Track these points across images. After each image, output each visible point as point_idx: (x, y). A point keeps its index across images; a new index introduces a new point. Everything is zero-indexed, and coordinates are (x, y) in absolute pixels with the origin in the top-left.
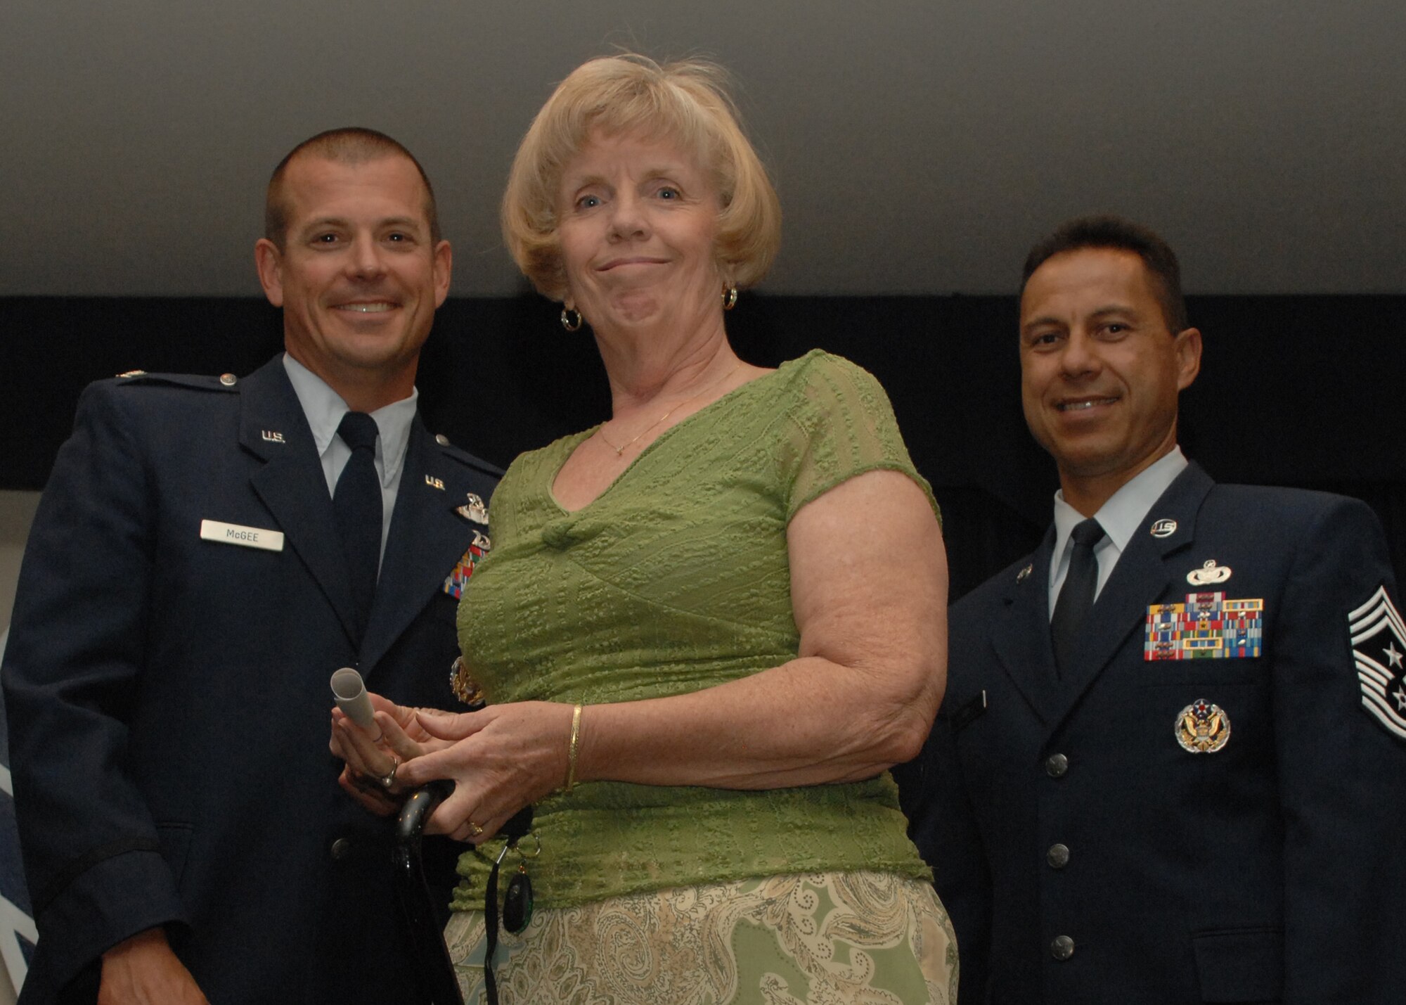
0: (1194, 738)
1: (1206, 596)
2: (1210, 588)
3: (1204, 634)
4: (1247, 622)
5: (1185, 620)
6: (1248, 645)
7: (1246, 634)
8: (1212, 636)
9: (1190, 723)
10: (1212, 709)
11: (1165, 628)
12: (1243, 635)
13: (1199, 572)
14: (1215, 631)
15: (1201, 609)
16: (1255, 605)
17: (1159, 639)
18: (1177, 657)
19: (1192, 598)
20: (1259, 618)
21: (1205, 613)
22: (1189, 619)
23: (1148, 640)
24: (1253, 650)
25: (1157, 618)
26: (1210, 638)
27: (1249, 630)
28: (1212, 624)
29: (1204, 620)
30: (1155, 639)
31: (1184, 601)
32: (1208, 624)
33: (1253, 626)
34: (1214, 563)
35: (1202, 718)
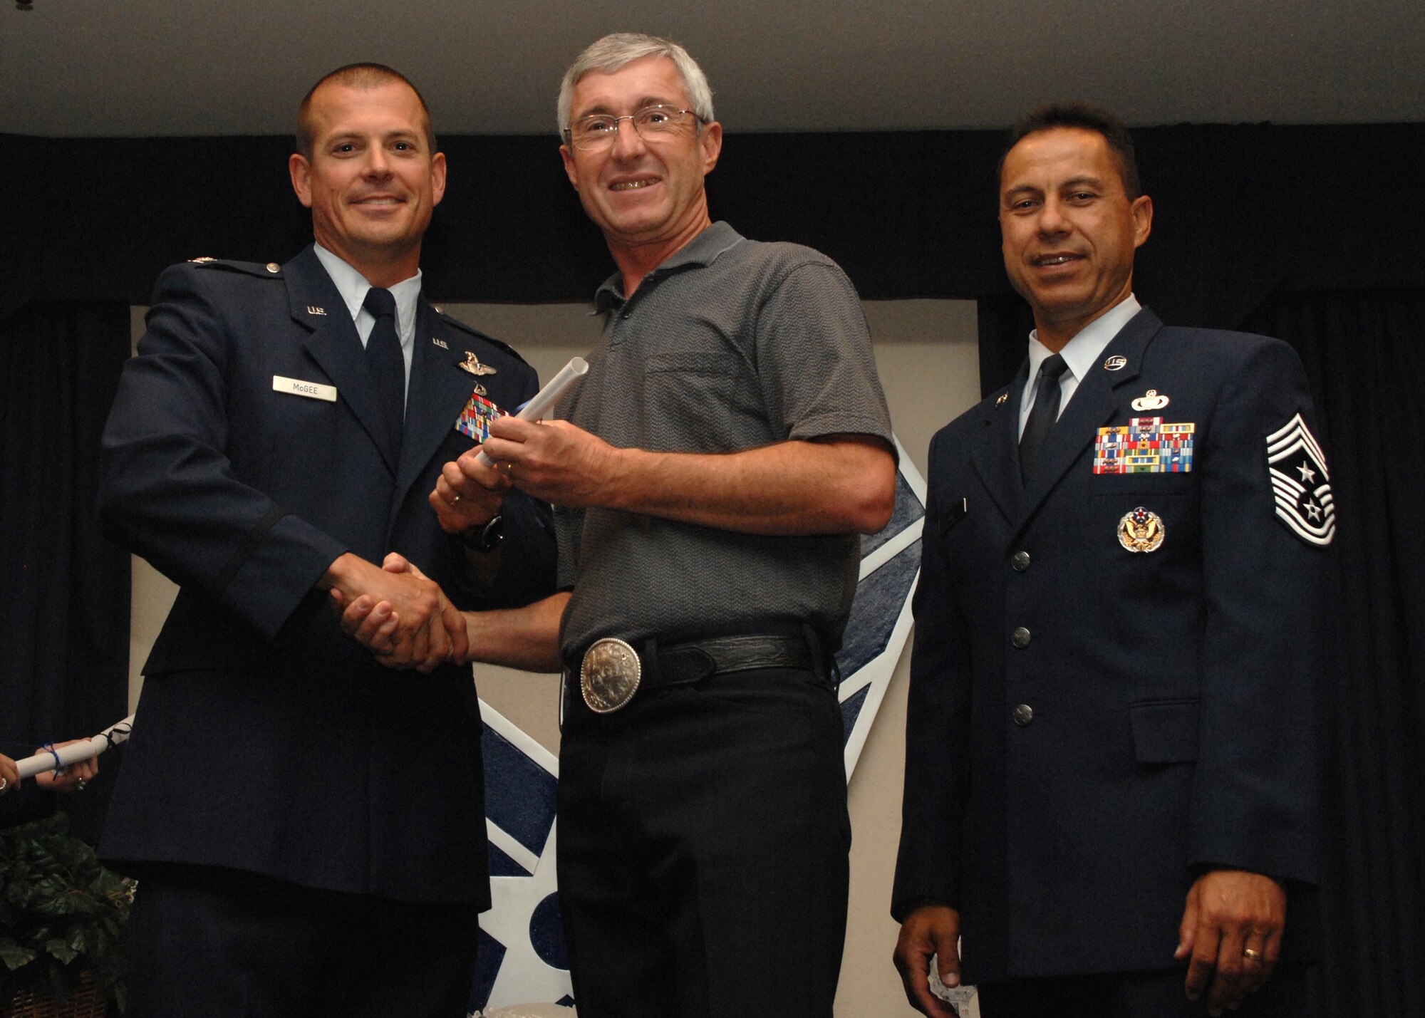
0: (1134, 540)
1: (1147, 420)
2: (1150, 413)
3: (1144, 452)
4: (1180, 442)
5: (1128, 440)
6: (1181, 462)
7: (1179, 453)
8: (1151, 454)
9: (1130, 527)
10: (1149, 516)
11: (1112, 447)
12: (1177, 453)
13: (1142, 400)
14: (1153, 450)
15: (1142, 431)
16: (1188, 427)
17: (1106, 456)
18: (1121, 472)
19: (1135, 422)
20: (1191, 438)
21: (1145, 434)
22: (1131, 440)
23: (1097, 457)
24: (1184, 467)
25: (1105, 439)
26: (1149, 456)
27: (1182, 449)
28: (1151, 444)
29: (1144, 440)
30: (1103, 456)
31: (1128, 424)
32: (1148, 443)
33: (1186, 446)
34: (1155, 392)
35: (1141, 523)
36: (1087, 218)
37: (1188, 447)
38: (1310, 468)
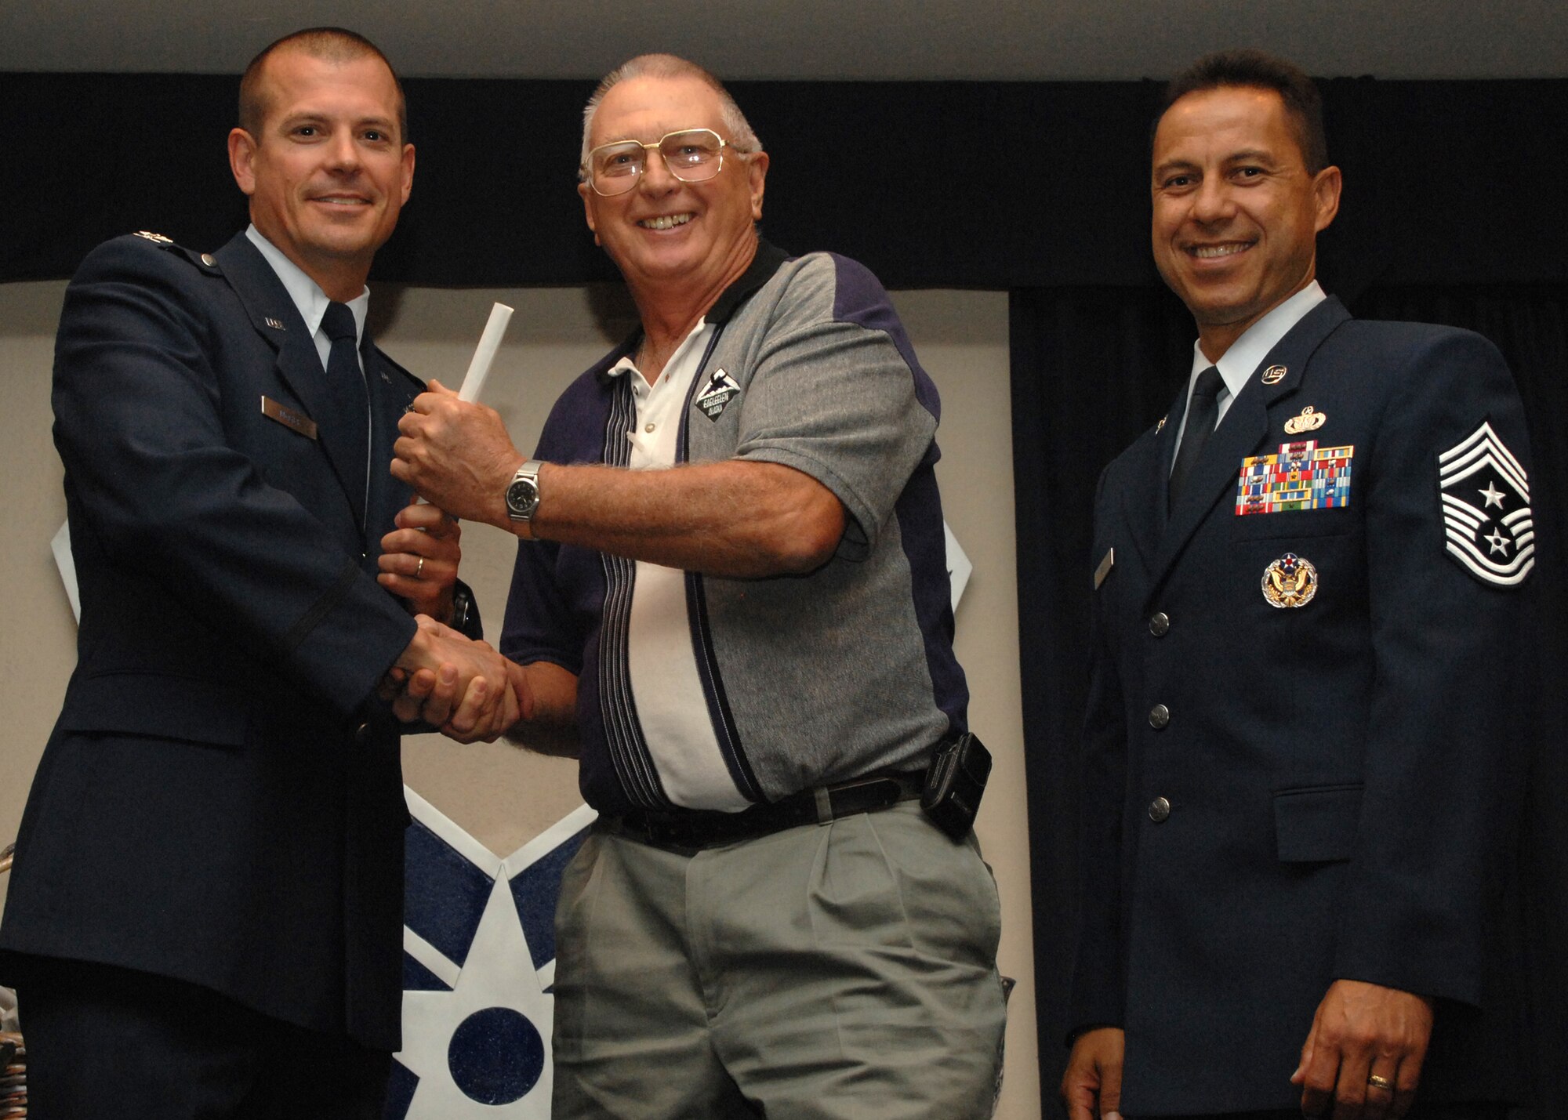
0: (1281, 593)
1: (1299, 445)
2: (1303, 436)
3: (1293, 485)
4: (1337, 470)
5: (1277, 472)
6: (1337, 495)
7: (1335, 483)
8: (1302, 487)
9: (1276, 578)
10: (1299, 562)
11: (1259, 481)
12: (1332, 484)
13: (1296, 419)
14: (1305, 481)
16: (1345, 451)
17: (1251, 493)
18: (1267, 511)
19: (1286, 448)
20: (1349, 466)
21: (1296, 463)
22: (1280, 471)
23: (1240, 495)
24: (1340, 501)
25: (1251, 471)
26: (1299, 489)
27: (1338, 479)
28: (1302, 475)
29: (1295, 470)
30: (1247, 493)
31: (1276, 451)
32: (1298, 474)
33: (1343, 475)
34: (1310, 409)
35: (1289, 572)
37: (1345, 476)
38: (1498, 489)
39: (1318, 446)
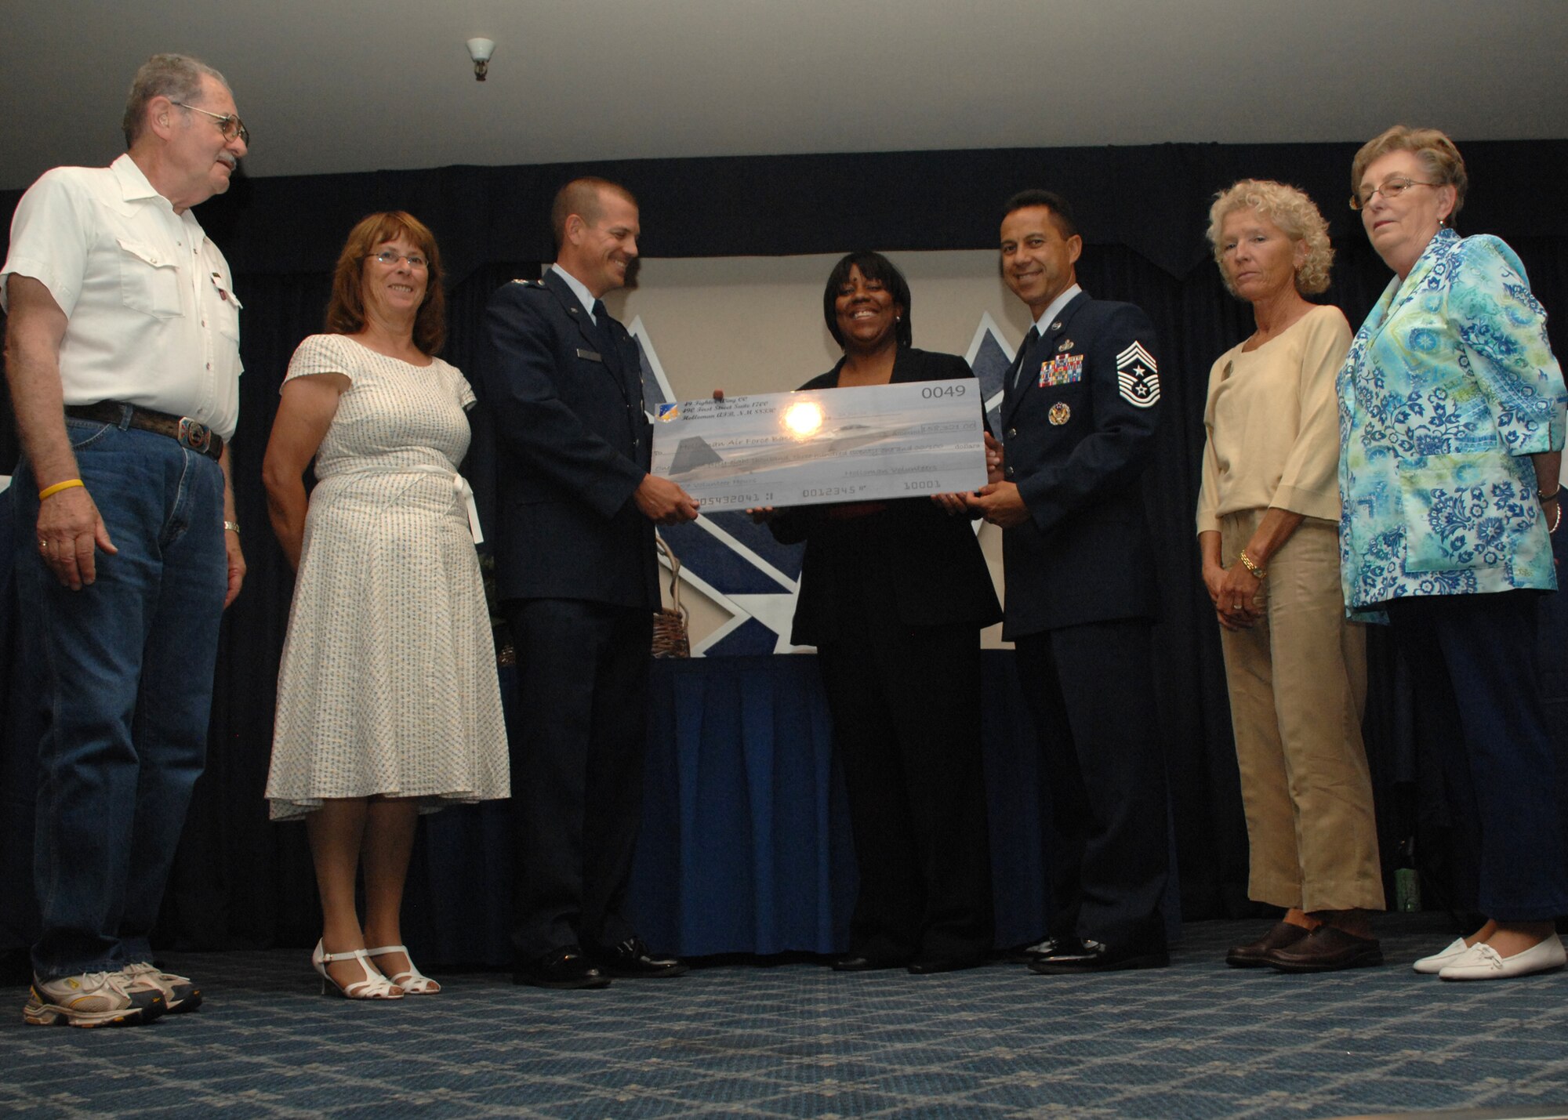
0: (1057, 419)
1: (1063, 356)
2: (1065, 352)
3: (1061, 373)
4: (1077, 365)
8: (1064, 374)
9: (1054, 412)
10: (1063, 406)
11: (1048, 372)
12: (1075, 372)
13: (1062, 346)
14: (1065, 371)
15: (1061, 362)
16: (1080, 357)
17: (1045, 377)
18: (1051, 385)
19: (1058, 357)
20: (1082, 363)
22: (1056, 367)
23: (1041, 379)
24: (1078, 378)
25: (1045, 368)
31: (1054, 359)
32: (1063, 368)
34: (1068, 341)
35: (1060, 410)
36: (1040, 253)
37: (1079, 368)
38: (1142, 368)
39: (1070, 356)
